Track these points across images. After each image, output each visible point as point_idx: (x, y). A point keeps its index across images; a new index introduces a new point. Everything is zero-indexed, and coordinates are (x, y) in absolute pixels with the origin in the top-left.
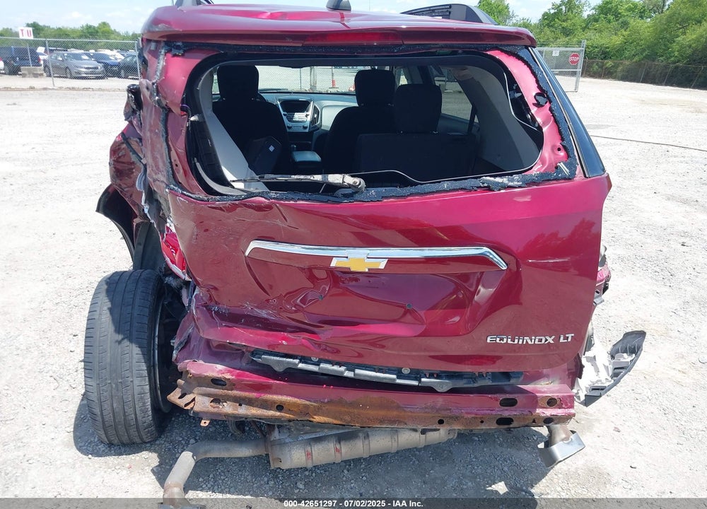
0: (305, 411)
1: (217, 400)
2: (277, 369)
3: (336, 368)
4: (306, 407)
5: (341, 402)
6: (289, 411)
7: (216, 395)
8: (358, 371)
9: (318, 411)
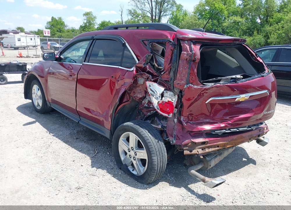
0: (224, 145)
1: (203, 149)
2: (219, 134)
3: (234, 130)
4: (225, 144)
5: (233, 140)
6: (220, 147)
7: (203, 147)
8: (240, 129)
9: (227, 144)
